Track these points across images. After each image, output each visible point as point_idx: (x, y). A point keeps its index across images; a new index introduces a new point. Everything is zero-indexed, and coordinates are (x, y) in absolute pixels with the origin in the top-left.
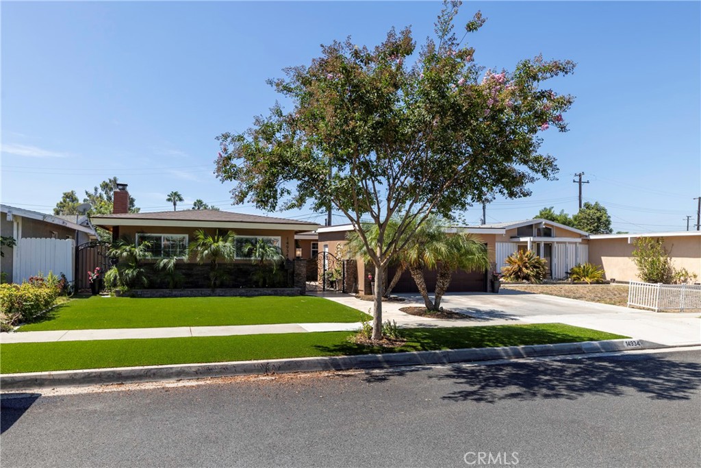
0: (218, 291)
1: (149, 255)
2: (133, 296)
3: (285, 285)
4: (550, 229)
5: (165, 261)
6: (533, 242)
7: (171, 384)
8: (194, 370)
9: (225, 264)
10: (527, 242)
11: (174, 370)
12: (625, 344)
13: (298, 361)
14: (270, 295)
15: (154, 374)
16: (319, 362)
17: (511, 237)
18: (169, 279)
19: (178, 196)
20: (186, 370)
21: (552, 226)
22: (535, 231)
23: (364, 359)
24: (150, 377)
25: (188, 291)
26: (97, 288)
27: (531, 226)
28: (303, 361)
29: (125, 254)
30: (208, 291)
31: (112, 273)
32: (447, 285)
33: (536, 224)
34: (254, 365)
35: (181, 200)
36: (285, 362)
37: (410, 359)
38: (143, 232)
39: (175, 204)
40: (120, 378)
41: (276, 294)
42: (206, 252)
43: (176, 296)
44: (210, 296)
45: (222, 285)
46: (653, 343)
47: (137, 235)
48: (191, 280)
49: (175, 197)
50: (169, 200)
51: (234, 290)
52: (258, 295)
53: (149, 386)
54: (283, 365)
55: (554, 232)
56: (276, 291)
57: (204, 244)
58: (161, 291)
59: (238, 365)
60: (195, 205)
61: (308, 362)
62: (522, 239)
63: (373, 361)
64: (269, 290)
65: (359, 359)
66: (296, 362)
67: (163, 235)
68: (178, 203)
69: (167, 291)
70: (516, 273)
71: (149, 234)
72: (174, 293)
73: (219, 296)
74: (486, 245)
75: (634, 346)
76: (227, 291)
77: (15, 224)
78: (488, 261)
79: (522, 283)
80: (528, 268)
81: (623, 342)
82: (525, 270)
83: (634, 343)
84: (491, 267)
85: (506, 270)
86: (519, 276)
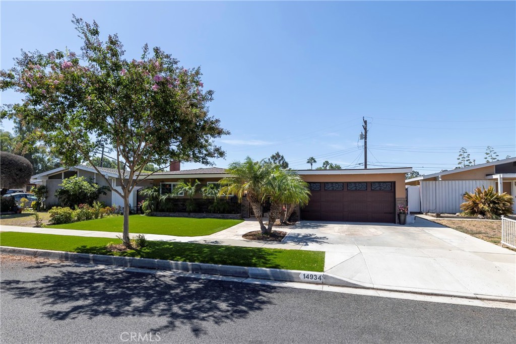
0: (192, 214)
1: (155, 193)
3: (230, 212)
6: (505, 179)
9: (202, 199)
10: (498, 179)
12: (301, 277)
14: (220, 218)
17: (486, 175)
19: (314, 159)
26: (142, 211)
30: (186, 214)
31: (145, 203)
35: (315, 161)
37: (107, 260)
38: (163, 182)
39: (312, 165)
41: (223, 218)
42: (181, 192)
43: (171, 216)
44: (187, 217)
45: (195, 211)
47: (161, 183)
49: (312, 161)
50: (308, 162)
51: (200, 214)
52: (213, 218)
56: (224, 216)
57: (180, 188)
58: (164, 213)
60: (324, 164)
62: (494, 177)
64: (220, 215)
67: (172, 183)
68: (313, 164)
69: (167, 213)
70: (472, 209)
71: (166, 183)
72: (171, 215)
73: (192, 217)
74: (394, 183)
75: (313, 280)
76: (196, 214)
77: (113, 180)
78: (397, 197)
79: (476, 218)
80: (484, 204)
81: (300, 273)
82: (481, 206)
83: (314, 277)
84: (399, 202)
85: (464, 205)
86: (474, 211)
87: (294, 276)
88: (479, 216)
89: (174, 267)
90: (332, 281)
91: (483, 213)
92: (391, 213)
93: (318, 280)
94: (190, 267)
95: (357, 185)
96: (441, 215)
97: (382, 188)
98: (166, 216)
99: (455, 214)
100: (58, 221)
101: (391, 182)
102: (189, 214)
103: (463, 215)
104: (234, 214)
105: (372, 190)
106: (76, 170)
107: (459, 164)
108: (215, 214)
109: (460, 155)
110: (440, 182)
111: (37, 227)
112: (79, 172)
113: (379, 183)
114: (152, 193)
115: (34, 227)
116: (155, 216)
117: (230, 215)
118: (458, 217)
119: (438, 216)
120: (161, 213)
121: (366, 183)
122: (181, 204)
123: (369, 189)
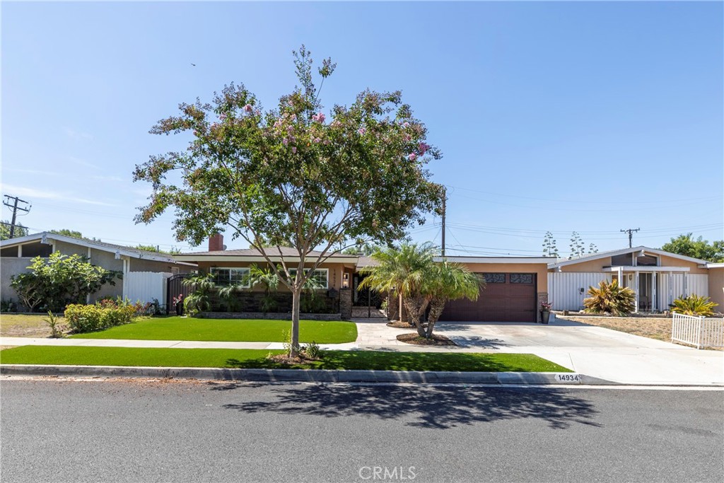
0: (269, 315)
1: (211, 284)
2: (202, 317)
3: (327, 311)
4: (656, 258)
5: (225, 289)
6: (624, 272)
7: (89, 379)
8: (111, 370)
10: (617, 272)
11: (96, 370)
12: (558, 379)
13: (194, 370)
15: (81, 372)
16: (212, 372)
17: (604, 267)
18: (226, 304)
20: (105, 370)
21: (658, 255)
22: (635, 260)
23: (253, 372)
24: (78, 373)
25: (245, 314)
26: (180, 311)
27: (630, 255)
28: (199, 370)
29: (194, 284)
30: (259, 315)
31: (189, 298)
32: (438, 314)
33: (635, 252)
34: (158, 370)
36: (184, 370)
37: (298, 375)
38: (215, 266)
40: (56, 372)
41: (318, 319)
42: (256, 282)
43: (235, 318)
44: (262, 319)
45: (272, 310)
46: (598, 379)
47: (211, 268)
48: (251, 305)
51: (283, 314)
53: (79, 379)
54: (181, 372)
55: (659, 261)
56: (319, 316)
57: (254, 276)
59: (145, 370)
61: (203, 371)
62: (614, 269)
63: (262, 375)
64: (313, 316)
65: (248, 372)
66: (193, 371)
67: (231, 269)
69: (227, 314)
70: (598, 305)
71: (220, 268)
72: (233, 316)
73: (270, 319)
74: (536, 274)
75: (570, 381)
76: (277, 314)
77: (125, 262)
78: (538, 292)
79: (603, 315)
80: (610, 300)
81: (555, 375)
82: (607, 302)
83: (570, 378)
84: (541, 297)
85: (588, 301)
86: (600, 308)
87: (549, 378)
88: (605, 313)
89: (400, 378)
90: (589, 380)
91: (609, 309)
92: (531, 311)
93: (575, 380)
94: (423, 377)
95: (494, 277)
96: (570, 313)
97: (522, 281)
98: (226, 318)
99: (578, 311)
100: (83, 328)
101: (532, 274)
102: (265, 315)
103: (588, 312)
104: (334, 313)
105: (511, 283)
106: (50, 243)
107: (545, 251)
108: (305, 314)
109: (546, 241)
110: (561, 274)
111: (54, 337)
112: (56, 246)
113: (519, 274)
114: (206, 283)
115: (50, 337)
116: (208, 318)
117: (329, 316)
118: (582, 315)
119: (566, 313)
120: (218, 314)
121: (505, 274)
122: (246, 301)
123: (508, 281)
